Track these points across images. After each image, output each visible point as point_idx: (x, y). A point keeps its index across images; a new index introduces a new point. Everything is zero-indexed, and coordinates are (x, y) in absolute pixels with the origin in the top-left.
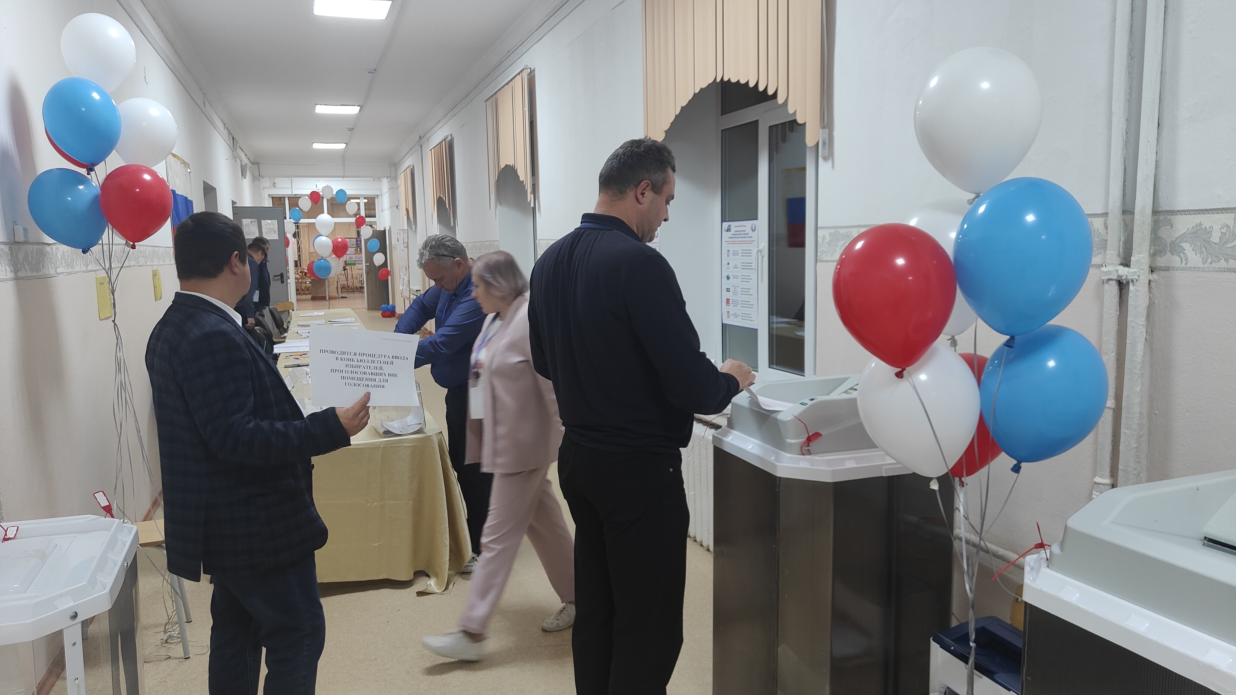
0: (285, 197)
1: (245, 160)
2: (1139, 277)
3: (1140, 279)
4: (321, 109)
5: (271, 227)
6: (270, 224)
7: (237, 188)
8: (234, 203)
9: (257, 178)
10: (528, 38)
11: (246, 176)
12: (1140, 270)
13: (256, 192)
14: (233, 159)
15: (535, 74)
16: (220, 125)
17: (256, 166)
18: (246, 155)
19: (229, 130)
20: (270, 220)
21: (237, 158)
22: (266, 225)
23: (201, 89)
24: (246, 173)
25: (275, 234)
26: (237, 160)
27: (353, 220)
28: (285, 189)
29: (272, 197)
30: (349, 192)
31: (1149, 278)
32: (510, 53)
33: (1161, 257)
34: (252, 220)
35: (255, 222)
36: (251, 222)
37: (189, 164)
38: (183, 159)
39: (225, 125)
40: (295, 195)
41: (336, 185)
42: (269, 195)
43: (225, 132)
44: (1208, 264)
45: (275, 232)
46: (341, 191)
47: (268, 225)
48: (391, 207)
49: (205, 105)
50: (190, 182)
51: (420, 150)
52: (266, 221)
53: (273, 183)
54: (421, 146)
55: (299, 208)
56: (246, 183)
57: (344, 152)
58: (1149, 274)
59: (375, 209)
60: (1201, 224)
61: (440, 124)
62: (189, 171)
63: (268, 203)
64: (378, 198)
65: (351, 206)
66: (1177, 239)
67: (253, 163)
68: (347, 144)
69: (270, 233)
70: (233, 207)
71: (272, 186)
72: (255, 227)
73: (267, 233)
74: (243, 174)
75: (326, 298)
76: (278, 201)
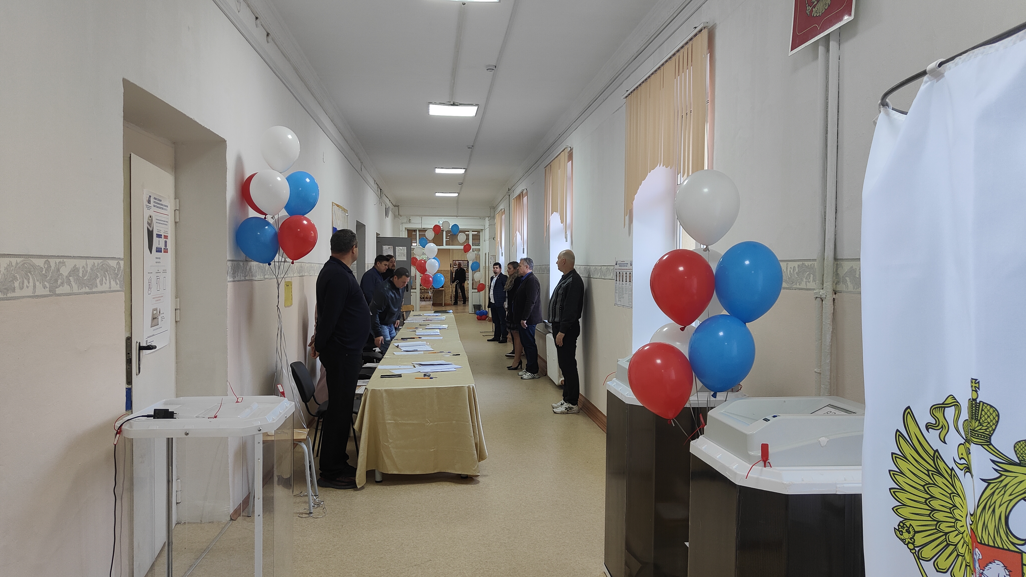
0: (416, 230)
1: (389, 204)
2: (826, 296)
3: (827, 297)
4: (438, 171)
5: (402, 252)
6: (401, 250)
7: (381, 224)
8: (377, 234)
9: (397, 216)
10: (570, 127)
11: (388, 216)
12: (827, 292)
13: (395, 227)
14: (380, 204)
15: (573, 151)
16: (372, 182)
17: (397, 207)
18: (390, 200)
19: (378, 185)
20: (401, 247)
21: (383, 203)
22: (399, 250)
23: (360, 159)
24: (388, 214)
25: (404, 257)
26: (382, 205)
27: (462, 247)
28: (416, 224)
29: (408, 230)
30: (460, 227)
31: (833, 297)
32: (560, 136)
33: (839, 285)
34: (389, 246)
35: (391, 248)
36: (389, 248)
37: (347, 210)
38: (344, 207)
39: (375, 181)
40: (424, 228)
41: (452, 222)
42: (405, 228)
43: (375, 186)
44: (855, 290)
45: (404, 255)
46: (455, 226)
47: (400, 250)
48: (489, 239)
49: (361, 170)
50: (347, 222)
51: (508, 198)
52: (399, 247)
53: (409, 220)
54: (509, 195)
55: (426, 237)
56: (389, 221)
57: (457, 200)
58: (833, 295)
59: (480, 239)
60: (852, 267)
61: (520, 181)
62: (347, 214)
63: (404, 235)
64: (482, 231)
65: (461, 238)
66: (844, 275)
67: (395, 206)
68: (459, 193)
69: (401, 256)
70: (377, 237)
71: (408, 222)
72: (391, 251)
73: (399, 256)
74: (387, 214)
75: (442, 305)
76: (411, 232)
